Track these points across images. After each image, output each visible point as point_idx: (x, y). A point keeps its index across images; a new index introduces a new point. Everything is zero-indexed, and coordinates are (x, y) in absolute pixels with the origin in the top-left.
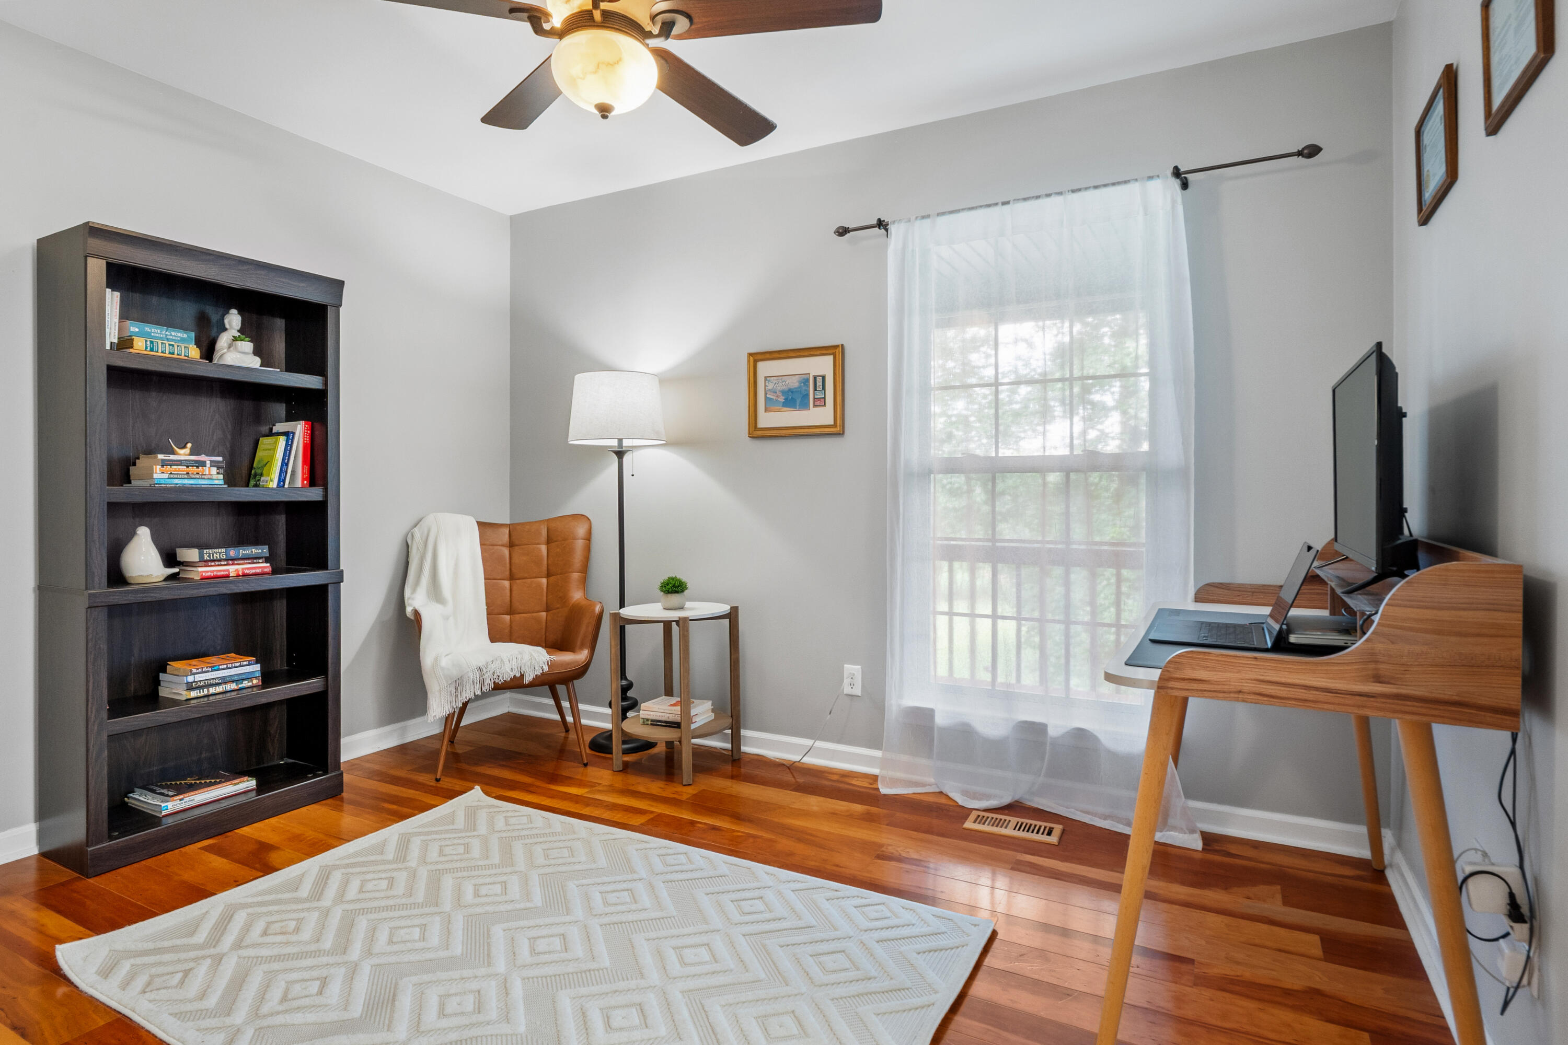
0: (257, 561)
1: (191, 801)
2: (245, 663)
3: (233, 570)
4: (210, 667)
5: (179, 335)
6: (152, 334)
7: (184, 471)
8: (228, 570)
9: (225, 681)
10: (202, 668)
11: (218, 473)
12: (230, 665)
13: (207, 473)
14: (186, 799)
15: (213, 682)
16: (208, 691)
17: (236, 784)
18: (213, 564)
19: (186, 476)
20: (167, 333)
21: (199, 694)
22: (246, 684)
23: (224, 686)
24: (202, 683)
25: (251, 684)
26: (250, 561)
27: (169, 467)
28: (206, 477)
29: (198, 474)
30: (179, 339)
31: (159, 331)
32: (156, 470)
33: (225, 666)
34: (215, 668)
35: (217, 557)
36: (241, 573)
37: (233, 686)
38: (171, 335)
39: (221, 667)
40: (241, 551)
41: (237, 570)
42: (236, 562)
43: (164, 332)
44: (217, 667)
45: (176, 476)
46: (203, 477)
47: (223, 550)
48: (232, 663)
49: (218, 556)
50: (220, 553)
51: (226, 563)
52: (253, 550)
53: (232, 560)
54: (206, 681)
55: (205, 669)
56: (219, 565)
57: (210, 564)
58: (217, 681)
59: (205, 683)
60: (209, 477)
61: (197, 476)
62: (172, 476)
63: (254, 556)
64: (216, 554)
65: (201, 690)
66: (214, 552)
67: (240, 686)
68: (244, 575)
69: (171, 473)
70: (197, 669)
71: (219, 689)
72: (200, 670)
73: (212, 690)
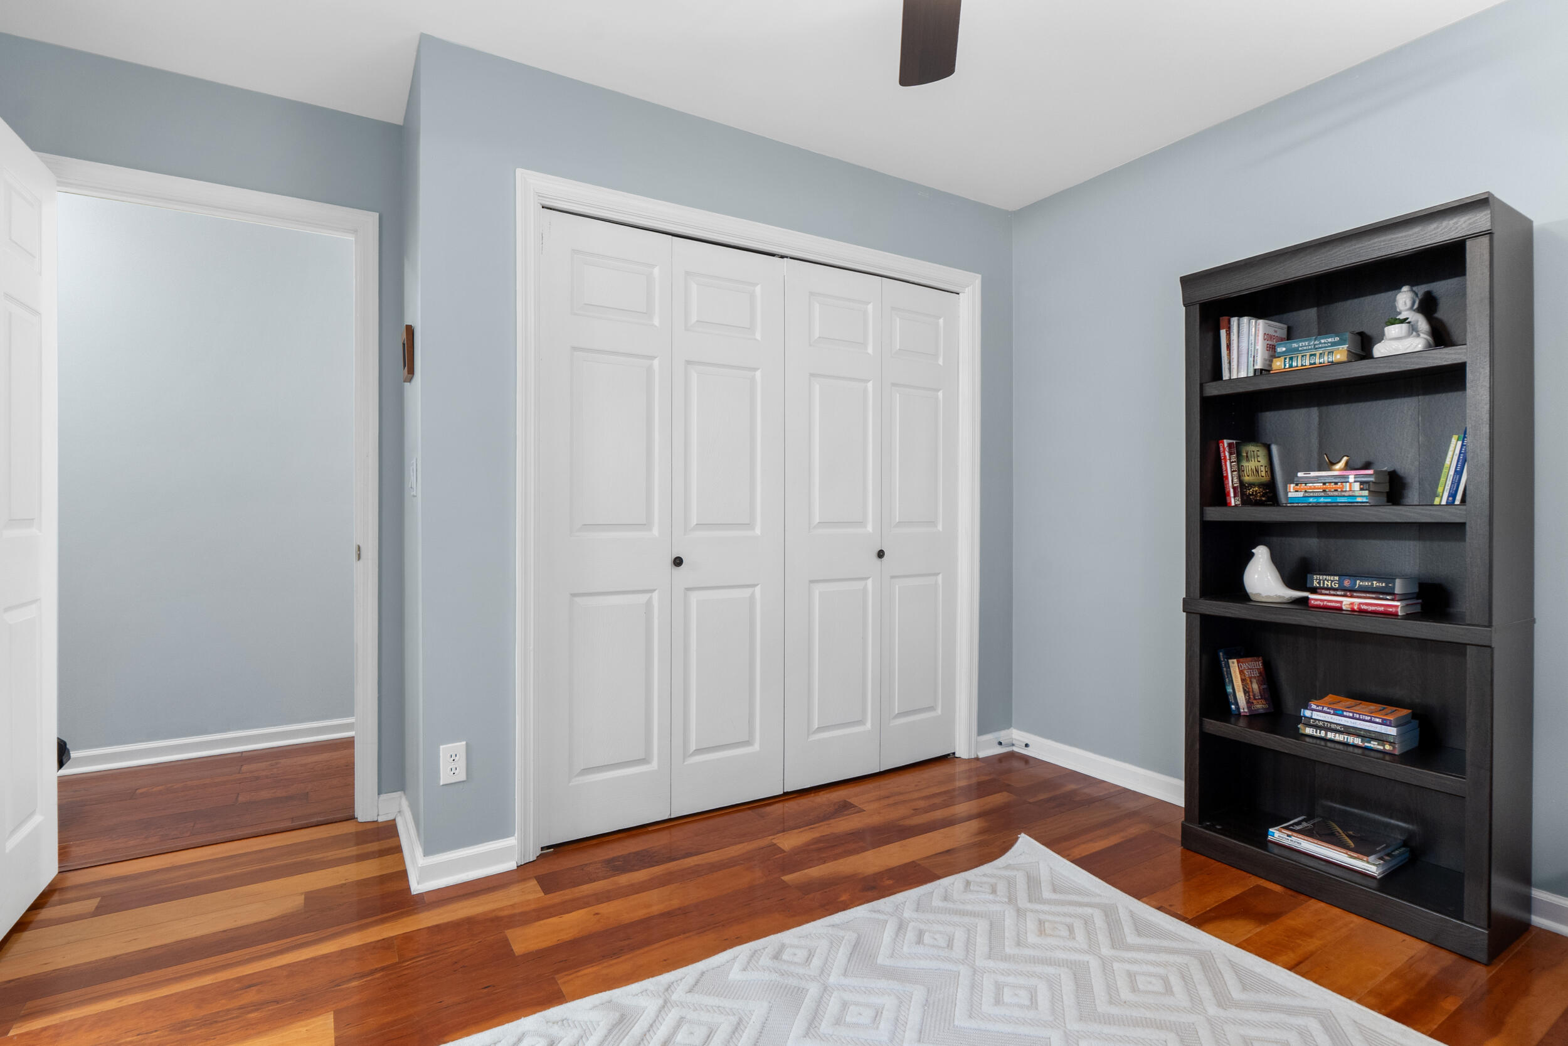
0: (1384, 596)
1: (1298, 843)
2: (1377, 720)
3: (1346, 602)
4: (1332, 709)
5: (1330, 340)
6: (1300, 349)
7: (1319, 489)
8: (1341, 602)
9: (1347, 730)
10: (1323, 707)
11: (1361, 489)
12: (1358, 716)
13: (1348, 489)
14: (1293, 838)
15: (1333, 726)
16: (1326, 734)
17: (1352, 857)
18: (1327, 592)
19: (1323, 494)
20: (1317, 342)
21: (1315, 734)
22: (1374, 745)
23: (1346, 737)
24: (1321, 724)
25: (1382, 748)
26: (1374, 596)
27: (1304, 485)
28: (1346, 494)
29: (1336, 490)
30: (1329, 344)
31: (1307, 343)
32: (1290, 489)
33: (1351, 715)
34: (1338, 712)
35: (1327, 585)
36: (1356, 608)
37: (1358, 741)
38: (1321, 343)
39: (1345, 713)
40: (1358, 581)
41: (1352, 604)
42: (1355, 594)
43: (1312, 343)
44: (1340, 712)
45: (1312, 494)
46: (1343, 494)
47: (1337, 578)
48: (1360, 714)
49: (1329, 584)
50: (1332, 581)
51: (1343, 593)
52: (1375, 582)
53: (1350, 592)
54: (1326, 723)
55: (1325, 709)
56: (1334, 595)
57: (1324, 591)
58: (1338, 728)
59: (1324, 724)
60: (1351, 493)
61: (1336, 493)
62: (1307, 495)
63: (1374, 590)
64: (1328, 581)
65: (1318, 731)
66: (1326, 579)
67: (1366, 744)
68: (1361, 611)
69: (1306, 491)
70: (1318, 706)
71: (1339, 737)
72: (1320, 708)
73: (1330, 735)
